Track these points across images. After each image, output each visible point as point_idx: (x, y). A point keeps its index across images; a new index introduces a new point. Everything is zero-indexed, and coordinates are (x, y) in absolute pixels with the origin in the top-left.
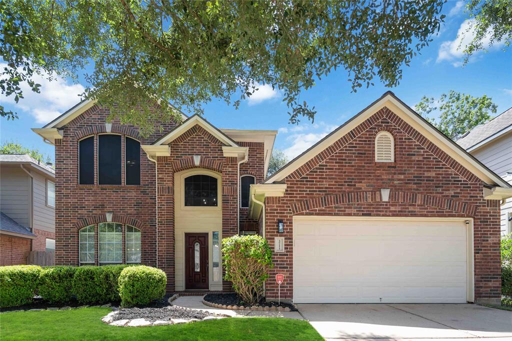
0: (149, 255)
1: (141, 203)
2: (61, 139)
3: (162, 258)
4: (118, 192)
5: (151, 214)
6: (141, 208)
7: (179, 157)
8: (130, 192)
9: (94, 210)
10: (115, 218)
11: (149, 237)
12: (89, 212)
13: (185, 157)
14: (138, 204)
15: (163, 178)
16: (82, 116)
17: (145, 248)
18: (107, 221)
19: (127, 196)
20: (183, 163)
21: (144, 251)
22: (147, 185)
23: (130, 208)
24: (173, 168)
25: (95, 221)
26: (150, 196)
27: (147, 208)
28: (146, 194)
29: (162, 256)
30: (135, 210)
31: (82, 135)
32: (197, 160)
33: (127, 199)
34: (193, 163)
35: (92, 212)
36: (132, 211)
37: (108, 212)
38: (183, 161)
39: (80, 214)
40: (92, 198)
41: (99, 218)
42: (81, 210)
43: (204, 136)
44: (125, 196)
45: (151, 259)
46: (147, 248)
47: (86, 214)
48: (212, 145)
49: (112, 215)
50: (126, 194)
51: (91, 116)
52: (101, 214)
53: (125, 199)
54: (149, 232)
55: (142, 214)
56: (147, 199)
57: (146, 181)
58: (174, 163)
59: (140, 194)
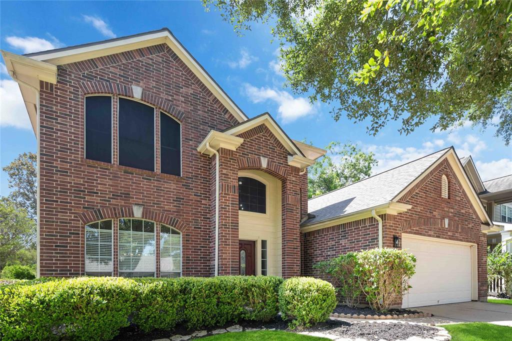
0: (193, 263)
1: (183, 199)
2: (52, 85)
3: (226, 267)
4: (151, 180)
5: (196, 214)
6: (183, 204)
7: (245, 154)
8: (167, 182)
9: (112, 198)
10: (146, 214)
11: (193, 241)
12: (105, 200)
13: (252, 156)
14: (178, 199)
15: (228, 175)
16: (92, 62)
17: (187, 254)
18: (133, 217)
19: (164, 188)
20: (250, 162)
21: (187, 257)
22: (190, 178)
23: (167, 202)
24: (239, 165)
25: (116, 214)
26: (194, 192)
27: (191, 205)
28: (189, 189)
29: (226, 264)
30: (175, 206)
31: (94, 89)
32: (264, 163)
33: (164, 191)
34: (260, 165)
35: (110, 201)
36: (171, 207)
37: (136, 204)
38: (250, 160)
39: (88, 202)
40: (111, 182)
41: (122, 210)
42: (90, 195)
43: (271, 138)
44: (161, 187)
45: (196, 268)
46: (190, 255)
47: (100, 203)
48: (277, 149)
49: (141, 209)
50: (163, 185)
51: (109, 68)
52: (125, 207)
53: (161, 190)
54: (193, 236)
55: (184, 213)
56: (191, 195)
57: (190, 172)
58: (240, 160)
59: (181, 187)
